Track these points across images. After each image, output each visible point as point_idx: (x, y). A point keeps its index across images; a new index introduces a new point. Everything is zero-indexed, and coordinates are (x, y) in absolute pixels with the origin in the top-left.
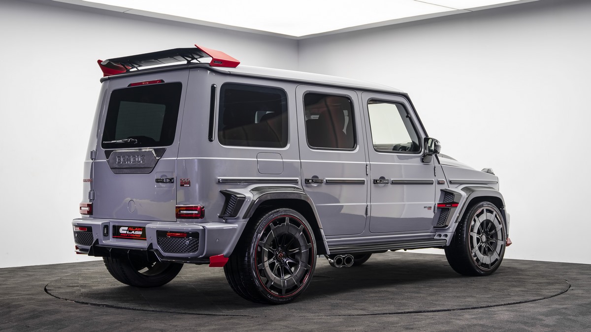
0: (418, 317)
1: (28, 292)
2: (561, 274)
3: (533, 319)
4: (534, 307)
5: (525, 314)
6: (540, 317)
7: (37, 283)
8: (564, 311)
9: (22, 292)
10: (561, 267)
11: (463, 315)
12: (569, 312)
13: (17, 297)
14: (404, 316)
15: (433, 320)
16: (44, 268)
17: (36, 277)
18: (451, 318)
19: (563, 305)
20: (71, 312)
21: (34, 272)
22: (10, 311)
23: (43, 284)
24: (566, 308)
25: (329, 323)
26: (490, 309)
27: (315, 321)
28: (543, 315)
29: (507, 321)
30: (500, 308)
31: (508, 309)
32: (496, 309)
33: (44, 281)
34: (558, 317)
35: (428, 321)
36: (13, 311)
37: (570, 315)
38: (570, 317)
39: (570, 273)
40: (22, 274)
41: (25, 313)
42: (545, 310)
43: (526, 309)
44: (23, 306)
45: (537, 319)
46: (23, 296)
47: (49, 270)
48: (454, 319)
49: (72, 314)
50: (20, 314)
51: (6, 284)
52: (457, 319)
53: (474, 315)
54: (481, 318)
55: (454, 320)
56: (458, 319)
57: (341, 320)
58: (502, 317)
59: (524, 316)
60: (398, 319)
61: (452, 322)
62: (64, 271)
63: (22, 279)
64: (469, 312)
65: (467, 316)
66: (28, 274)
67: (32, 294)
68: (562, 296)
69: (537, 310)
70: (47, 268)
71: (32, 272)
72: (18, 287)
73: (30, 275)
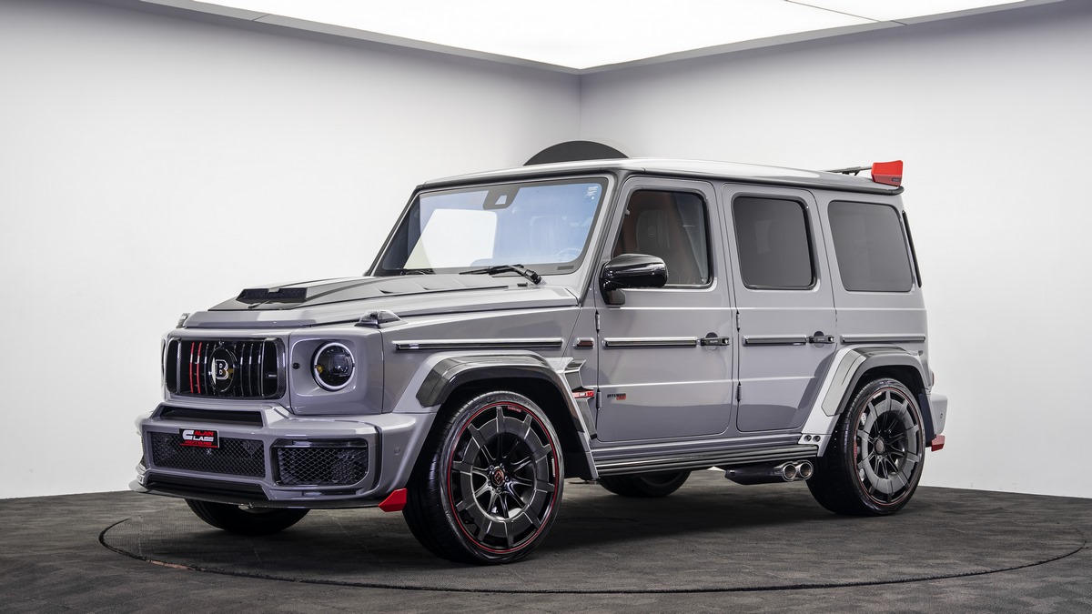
0: (797, 596)
1: (68, 544)
2: (1067, 520)
3: (1012, 602)
4: (1014, 581)
5: (997, 593)
6: (1025, 599)
7: (85, 527)
8: (1070, 588)
9: (58, 544)
10: (1067, 506)
11: (881, 594)
12: (1078, 590)
13: (47, 553)
14: (770, 595)
15: (826, 602)
16: (100, 499)
17: (84, 515)
18: (859, 600)
19: (1069, 576)
20: (147, 581)
21: (82, 505)
22: (35, 579)
23: (98, 529)
24: (1073, 583)
25: (629, 606)
26: (932, 583)
27: (605, 602)
28: (1031, 595)
29: (964, 606)
30: (950, 581)
31: (965, 582)
32: (943, 583)
33: (100, 522)
34: (1059, 599)
35: (815, 605)
36: (40, 578)
37: (1081, 596)
38: (1081, 600)
39: (1084, 518)
40: (59, 509)
41: (61, 583)
42: (1033, 585)
43: (1000, 584)
44: (58, 569)
45: (1019, 603)
46: (59, 551)
47: (110, 502)
48: (863, 601)
49: (151, 585)
50: (53, 585)
51: (26, 528)
52: (869, 601)
53: (902, 593)
54: (915, 600)
55: (864, 604)
56: (872, 602)
57: (653, 601)
58: (954, 598)
59: (995, 597)
60: (759, 600)
61: (860, 606)
62: (137, 504)
63: (59, 519)
64: (892, 588)
65: (889, 596)
66: (69, 511)
67: (76, 548)
68: (1069, 559)
69: (1019, 586)
70: (104, 499)
71: (77, 505)
72: (49, 534)
73: (73, 512)
